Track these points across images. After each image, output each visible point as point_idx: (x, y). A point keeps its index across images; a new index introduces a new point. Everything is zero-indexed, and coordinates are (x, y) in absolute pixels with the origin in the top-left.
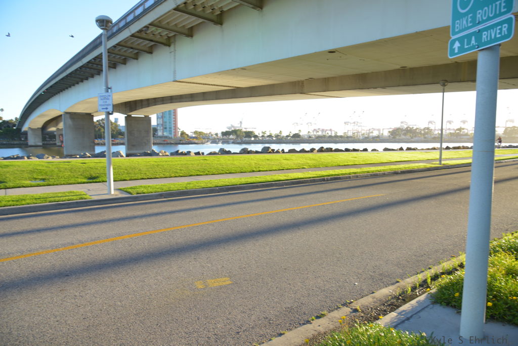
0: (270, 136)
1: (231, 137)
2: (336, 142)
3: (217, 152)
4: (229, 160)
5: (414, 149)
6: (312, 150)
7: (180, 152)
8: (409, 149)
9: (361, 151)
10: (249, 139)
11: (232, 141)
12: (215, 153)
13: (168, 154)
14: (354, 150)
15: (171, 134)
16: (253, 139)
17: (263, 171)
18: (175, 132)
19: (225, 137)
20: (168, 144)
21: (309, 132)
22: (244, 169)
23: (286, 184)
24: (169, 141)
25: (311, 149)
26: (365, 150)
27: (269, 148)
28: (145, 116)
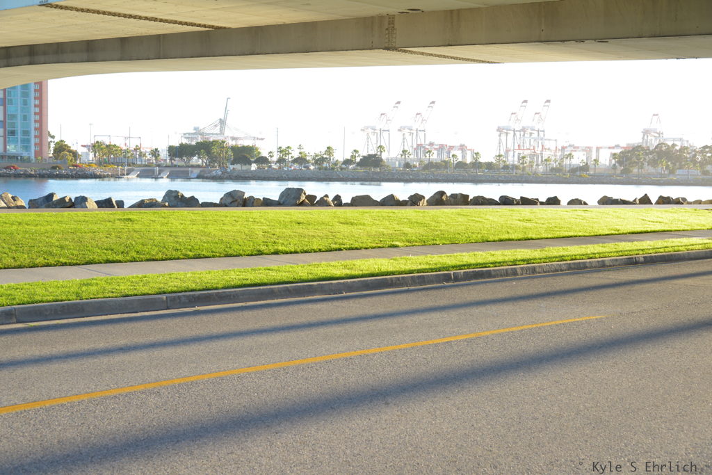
0: (301, 160)
1: (195, 160)
2: (476, 181)
3: (160, 200)
4: (193, 222)
5: (678, 202)
6: (415, 200)
7: (55, 199)
8: (664, 201)
9: (542, 203)
10: (245, 168)
11: (197, 171)
12: (152, 204)
13: (21, 202)
14: (525, 201)
15: (27, 148)
16: (254, 167)
17: (286, 253)
18: (40, 145)
19: (177, 161)
20: (17, 176)
21: (404, 151)
22: (236, 247)
23: (350, 288)
24: (21, 170)
25: (411, 198)
26: (553, 201)
27: (300, 191)
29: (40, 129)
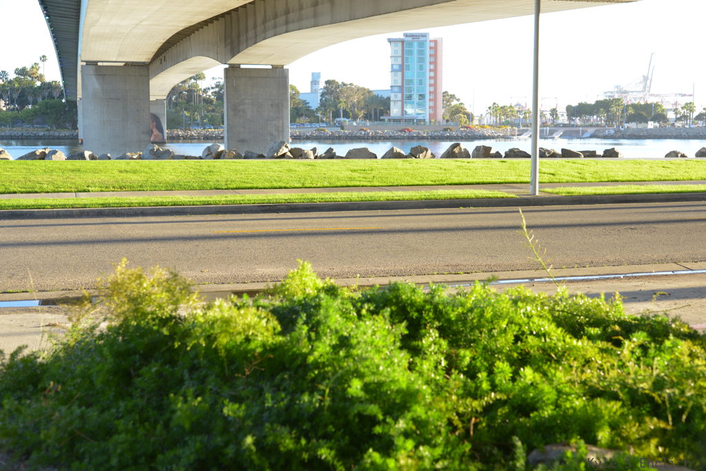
15: (422, 111)
16: (651, 125)
18: (434, 108)
19: (578, 121)
20: (410, 139)
24: (415, 132)
28: (274, 67)
29: (435, 93)
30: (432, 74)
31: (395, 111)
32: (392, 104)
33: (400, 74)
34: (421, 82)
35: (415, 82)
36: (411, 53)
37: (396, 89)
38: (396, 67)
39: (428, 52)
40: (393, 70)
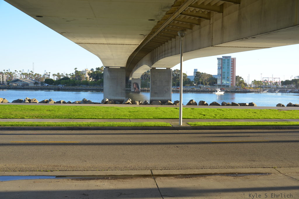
18: (233, 81)
28: (167, 69)
29: (233, 76)
30: (232, 70)
31: (219, 82)
32: (218, 80)
33: (221, 70)
34: (228, 73)
35: (226, 73)
36: (225, 63)
37: (219, 75)
38: (219, 68)
39: (231, 63)
40: (218, 69)
